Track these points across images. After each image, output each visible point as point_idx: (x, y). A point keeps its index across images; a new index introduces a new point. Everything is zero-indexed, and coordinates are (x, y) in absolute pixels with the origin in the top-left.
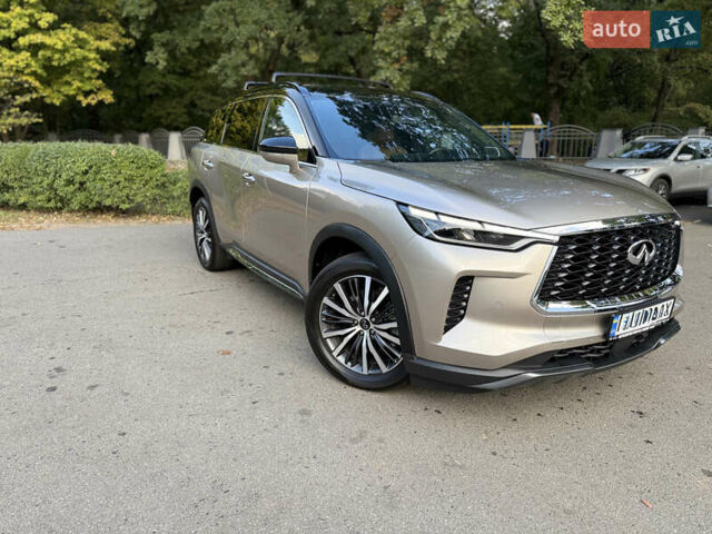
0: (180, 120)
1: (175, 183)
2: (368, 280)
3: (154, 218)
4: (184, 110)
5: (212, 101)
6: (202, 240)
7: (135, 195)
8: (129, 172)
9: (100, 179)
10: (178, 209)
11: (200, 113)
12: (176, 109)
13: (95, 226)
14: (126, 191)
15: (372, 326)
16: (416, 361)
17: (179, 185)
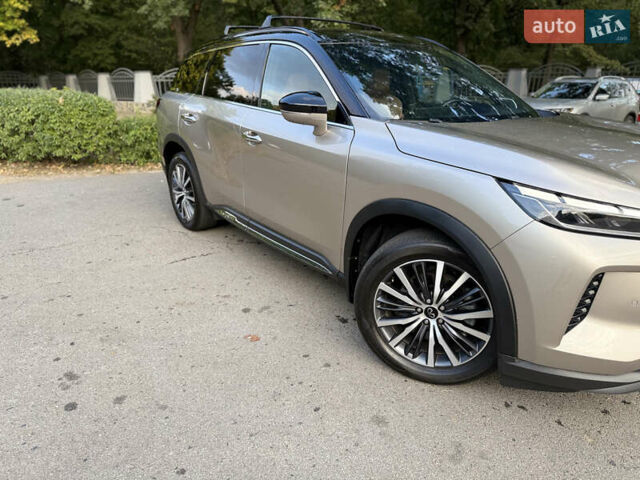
0: (108, 61)
1: (127, 132)
2: (440, 265)
3: (108, 168)
4: (112, 52)
5: (138, 41)
6: (181, 198)
7: (87, 145)
8: (79, 121)
9: (49, 129)
10: (132, 158)
11: (126, 54)
12: (103, 49)
13: (48, 179)
14: (78, 141)
15: (441, 315)
16: (518, 364)
17: (132, 133)
